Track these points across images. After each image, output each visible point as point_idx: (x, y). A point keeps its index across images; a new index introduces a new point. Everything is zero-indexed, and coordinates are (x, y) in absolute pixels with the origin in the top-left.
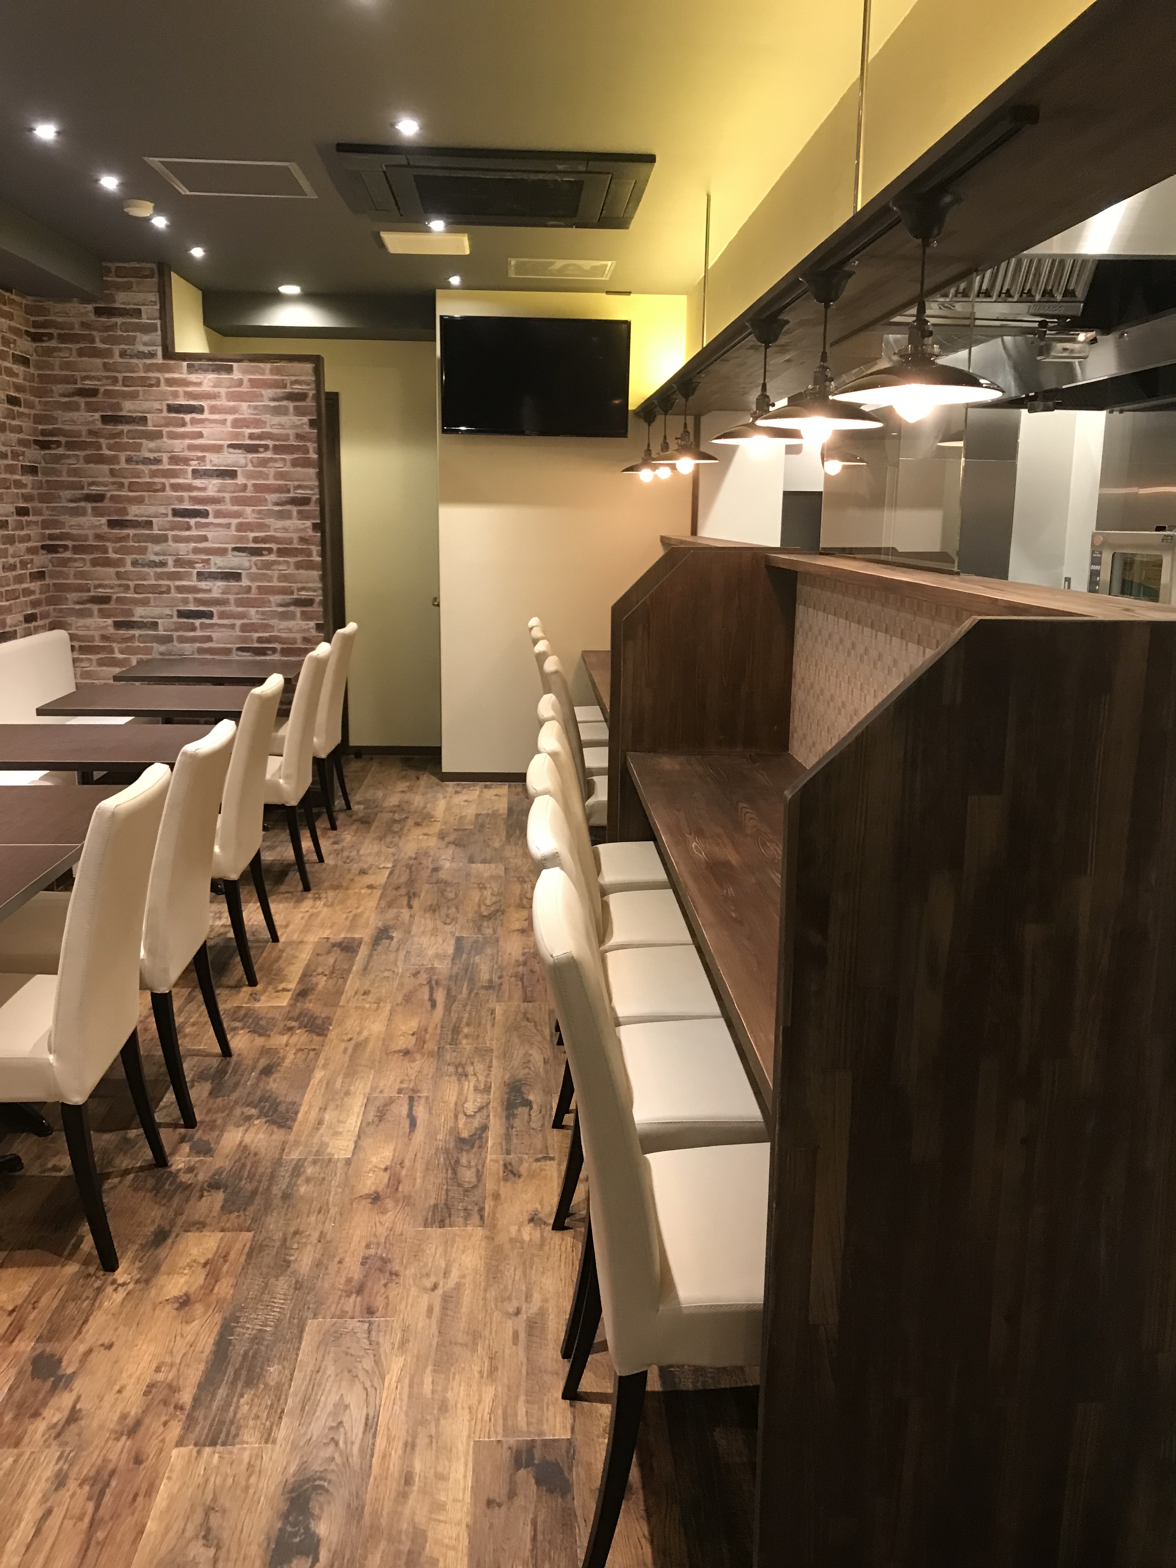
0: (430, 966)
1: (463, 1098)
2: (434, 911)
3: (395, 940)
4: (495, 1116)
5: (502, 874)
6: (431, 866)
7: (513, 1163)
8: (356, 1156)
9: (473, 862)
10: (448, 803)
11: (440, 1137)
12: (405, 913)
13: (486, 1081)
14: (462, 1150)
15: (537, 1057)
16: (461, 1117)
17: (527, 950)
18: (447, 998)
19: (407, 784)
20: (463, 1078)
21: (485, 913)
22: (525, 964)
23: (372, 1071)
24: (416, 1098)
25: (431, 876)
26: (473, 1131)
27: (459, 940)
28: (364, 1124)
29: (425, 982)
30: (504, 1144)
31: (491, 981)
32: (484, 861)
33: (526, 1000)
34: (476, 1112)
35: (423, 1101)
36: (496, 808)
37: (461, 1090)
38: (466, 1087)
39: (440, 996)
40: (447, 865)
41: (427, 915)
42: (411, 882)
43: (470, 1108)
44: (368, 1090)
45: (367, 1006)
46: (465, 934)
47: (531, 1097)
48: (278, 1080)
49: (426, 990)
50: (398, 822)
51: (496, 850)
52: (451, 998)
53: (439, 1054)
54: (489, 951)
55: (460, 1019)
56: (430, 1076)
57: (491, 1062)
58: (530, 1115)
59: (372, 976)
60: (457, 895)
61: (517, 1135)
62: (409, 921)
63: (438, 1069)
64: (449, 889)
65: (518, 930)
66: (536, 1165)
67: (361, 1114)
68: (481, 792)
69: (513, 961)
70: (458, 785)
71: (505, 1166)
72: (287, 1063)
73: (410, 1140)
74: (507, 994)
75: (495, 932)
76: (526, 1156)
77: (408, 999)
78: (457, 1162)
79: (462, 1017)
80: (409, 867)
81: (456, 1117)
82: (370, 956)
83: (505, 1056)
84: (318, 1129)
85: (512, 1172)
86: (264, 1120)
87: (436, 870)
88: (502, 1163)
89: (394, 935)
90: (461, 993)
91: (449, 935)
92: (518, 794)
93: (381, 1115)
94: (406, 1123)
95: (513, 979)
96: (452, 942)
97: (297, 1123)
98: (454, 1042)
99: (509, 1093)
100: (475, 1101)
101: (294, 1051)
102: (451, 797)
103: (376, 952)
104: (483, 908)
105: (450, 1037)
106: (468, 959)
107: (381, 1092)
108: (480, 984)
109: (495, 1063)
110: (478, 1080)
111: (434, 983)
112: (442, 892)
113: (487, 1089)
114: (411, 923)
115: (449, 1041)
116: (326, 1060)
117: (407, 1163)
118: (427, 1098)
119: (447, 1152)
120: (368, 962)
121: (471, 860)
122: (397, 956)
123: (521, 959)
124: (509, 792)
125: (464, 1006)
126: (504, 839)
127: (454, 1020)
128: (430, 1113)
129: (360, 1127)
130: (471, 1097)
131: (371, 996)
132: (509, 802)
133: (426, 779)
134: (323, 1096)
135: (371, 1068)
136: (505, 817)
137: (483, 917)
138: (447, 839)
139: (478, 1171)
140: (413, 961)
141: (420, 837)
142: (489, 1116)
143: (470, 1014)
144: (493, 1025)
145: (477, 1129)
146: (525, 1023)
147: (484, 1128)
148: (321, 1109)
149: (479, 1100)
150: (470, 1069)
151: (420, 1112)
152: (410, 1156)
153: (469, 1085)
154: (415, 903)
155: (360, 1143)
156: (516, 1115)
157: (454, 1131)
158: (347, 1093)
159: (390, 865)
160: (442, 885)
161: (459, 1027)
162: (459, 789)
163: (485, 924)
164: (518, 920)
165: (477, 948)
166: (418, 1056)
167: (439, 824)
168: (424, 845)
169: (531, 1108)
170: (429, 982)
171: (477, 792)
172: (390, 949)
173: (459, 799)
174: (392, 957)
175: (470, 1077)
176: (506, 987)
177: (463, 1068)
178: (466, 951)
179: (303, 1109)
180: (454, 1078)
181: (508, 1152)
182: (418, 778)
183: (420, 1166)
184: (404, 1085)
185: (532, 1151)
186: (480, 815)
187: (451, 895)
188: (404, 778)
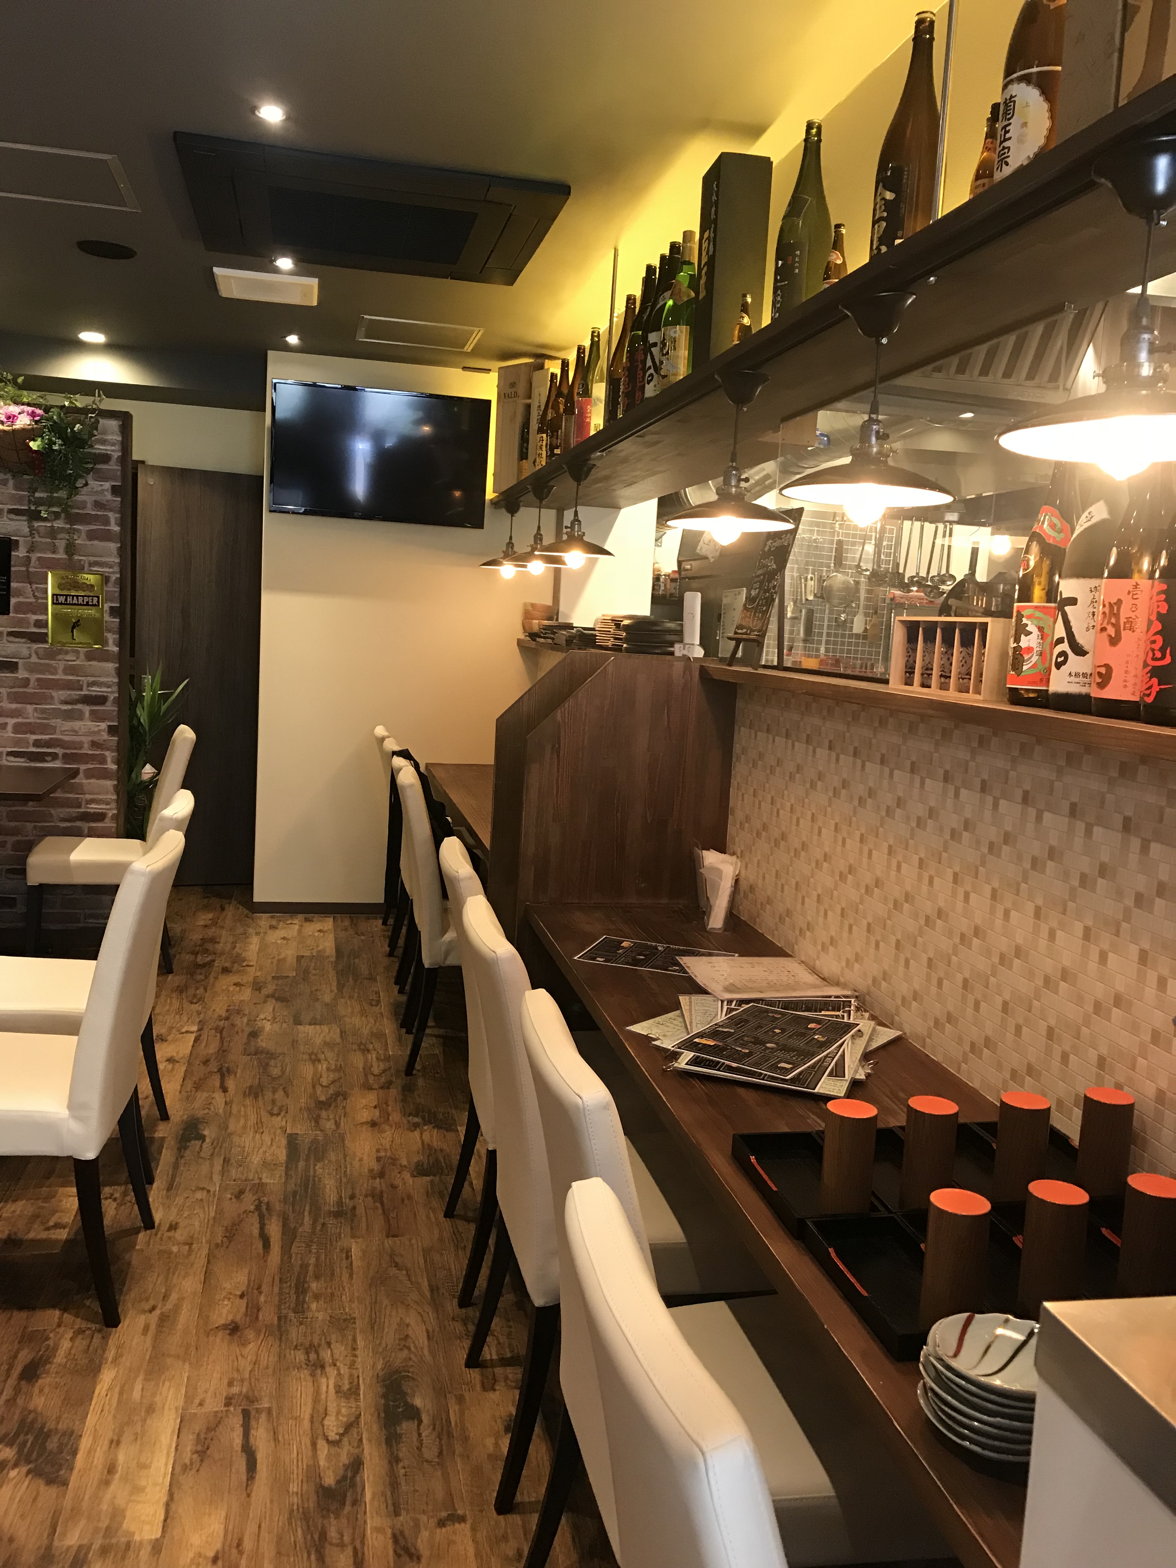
0: (257, 1181)
1: (322, 1410)
2: (256, 1097)
3: (208, 1140)
4: (370, 1441)
5: (338, 1040)
6: (248, 1030)
7: (407, 1533)
8: (167, 1535)
9: (300, 1024)
10: (262, 940)
11: (294, 1488)
12: (219, 1099)
13: (351, 1375)
14: (328, 1511)
15: (418, 1332)
16: (321, 1444)
17: (382, 1154)
18: (283, 1234)
19: (210, 916)
20: (319, 1371)
21: (323, 1098)
22: (382, 1175)
23: (187, 1366)
24: (253, 1413)
25: (248, 1043)
26: (341, 1472)
27: (292, 1142)
28: (178, 1469)
29: (252, 1208)
30: (389, 1494)
31: (340, 1203)
32: (313, 1022)
33: (391, 1233)
34: (342, 1435)
35: (264, 1416)
36: (321, 947)
37: (317, 1392)
38: (324, 1388)
39: (274, 1230)
40: (268, 1026)
41: (248, 1102)
42: (223, 1052)
43: (332, 1426)
44: (181, 1402)
45: (175, 1249)
46: (299, 1129)
47: (418, 1402)
48: (46, 1390)
49: (254, 1220)
50: (204, 966)
51: (327, 1005)
52: (289, 1235)
53: (279, 1331)
54: (332, 1156)
55: (304, 1267)
56: (270, 1371)
57: (354, 1340)
58: (420, 1435)
59: (179, 1200)
60: (283, 1072)
61: (405, 1475)
62: (225, 1112)
63: (281, 1356)
64: (272, 1063)
65: (367, 1123)
66: (441, 1533)
67: (173, 1449)
68: (301, 926)
69: (366, 1171)
70: (272, 917)
71: (394, 1536)
72: (60, 1358)
73: (249, 1495)
74: (364, 1225)
75: (337, 1124)
76: (424, 1518)
77: (232, 1233)
78: (323, 1535)
79: (308, 1265)
80: (220, 1030)
81: (314, 1444)
82: (176, 1166)
83: (372, 1328)
84: (107, 1483)
85: (406, 1550)
86: (24, 1469)
87: (254, 1034)
88: (389, 1532)
89: (206, 1133)
90: (302, 1224)
91: (279, 1131)
92: (346, 930)
93: (202, 1452)
94: (241, 1463)
95: (370, 1199)
96: (284, 1142)
97: (75, 1471)
98: (300, 1308)
99: (385, 1396)
100: (338, 1413)
101: (70, 1334)
102: (265, 933)
103: (183, 1161)
104: (319, 1090)
105: (294, 1297)
106: (307, 1169)
107: (201, 1404)
108: (327, 1208)
109: (360, 1343)
110: (339, 1374)
111: (264, 1207)
112: (265, 1067)
113: (353, 1392)
114: (229, 1114)
115: (293, 1305)
116: (118, 1347)
117: (248, 1545)
118: (269, 1411)
119: (306, 1517)
120: (173, 1177)
121: (298, 1022)
122: (212, 1166)
123: (376, 1167)
124: (336, 927)
125: (308, 1246)
126: (334, 988)
127: (297, 1269)
128: (276, 1439)
129: (172, 1474)
130: (332, 1407)
131: (179, 1231)
132: (336, 939)
133: (232, 911)
134: (115, 1417)
135: (184, 1361)
136: (333, 959)
137: (322, 1105)
138: (265, 992)
139: (355, 1550)
140: (233, 1173)
141: (231, 989)
142: (361, 1440)
143: (317, 1259)
144: (351, 1276)
145: (346, 1467)
146: (393, 1271)
147: (356, 1465)
148: (112, 1442)
149: (343, 1410)
150: (326, 1355)
151: (261, 1436)
152: (251, 1529)
153: (328, 1383)
154: (231, 1084)
155: (173, 1507)
156: (400, 1436)
157: (313, 1473)
158: (151, 1409)
159: (195, 1028)
160: (263, 1058)
161: (305, 1282)
162: (274, 923)
163: (324, 1114)
164: (366, 1107)
165: (317, 1152)
166: (250, 1334)
167: (253, 968)
168: (237, 998)
169: (420, 1422)
170: (258, 1208)
171: (297, 927)
172: (202, 1154)
173: (274, 937)
174: (205, 1168)
175: (328, 1369)
176: (361, 1210)
177: (317, 1353)
178: (303, 1156)
179: (85, 1444)
180: (305, 1374)
181: (397, 1514)
182: (223, 909)
183: (268, 1549)
184: (235, 1390)
185: (430, 1507)
186: (303, 956)
187: (276, 1072)
188: (207, 908)
